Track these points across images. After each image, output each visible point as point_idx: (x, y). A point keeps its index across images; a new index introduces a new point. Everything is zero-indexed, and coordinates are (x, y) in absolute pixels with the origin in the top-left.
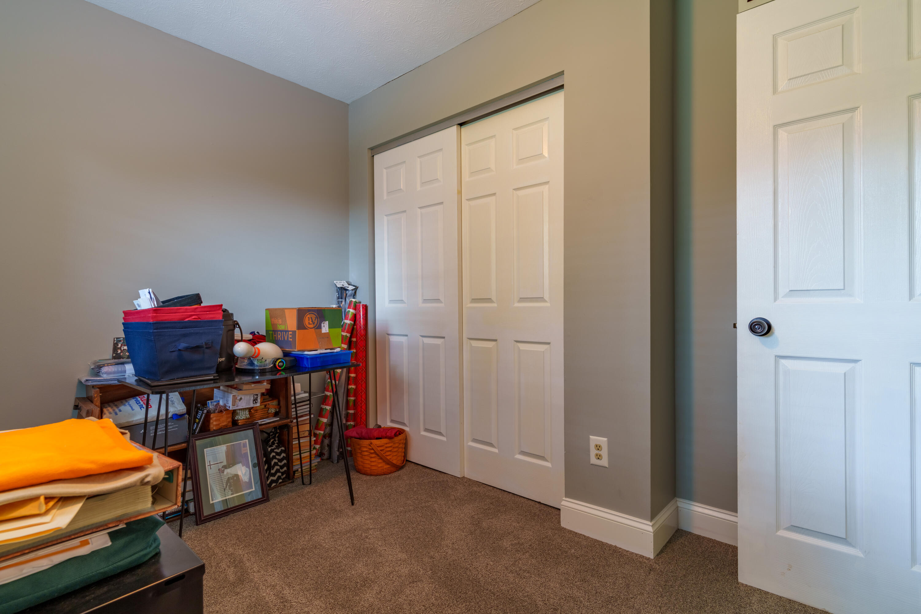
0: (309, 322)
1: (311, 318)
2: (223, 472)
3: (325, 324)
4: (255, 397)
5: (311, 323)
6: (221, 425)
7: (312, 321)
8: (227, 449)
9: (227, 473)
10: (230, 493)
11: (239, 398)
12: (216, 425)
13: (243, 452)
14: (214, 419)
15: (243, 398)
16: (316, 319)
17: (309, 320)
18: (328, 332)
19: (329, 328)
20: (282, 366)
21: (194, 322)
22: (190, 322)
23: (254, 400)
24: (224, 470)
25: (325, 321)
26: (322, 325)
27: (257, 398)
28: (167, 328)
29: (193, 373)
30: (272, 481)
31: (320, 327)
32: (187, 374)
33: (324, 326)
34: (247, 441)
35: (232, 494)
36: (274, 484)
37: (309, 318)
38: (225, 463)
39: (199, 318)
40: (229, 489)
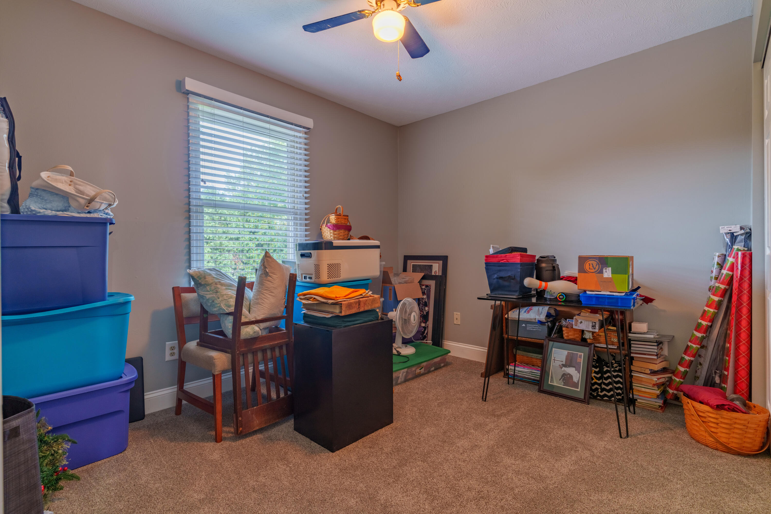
0: (590, 268)
1: (592, 264)
2: (561, 368)
3: (607, 270)
4: (594, 324)
5: (591, 268)
6: (569, 337)
7: (593, 267)
8: (568, 354)
9: (564, 370)
10: (563, 384)
11: (579, 321)
12: (566, 336)
13: (578, 361)
14: (565, 331)
15: (583, 322)
16: (598, 265)
17: (590, 266)
18: (611, 276)
19: (612, 273)
20: (563, 298)
21: (504, 263)
22: (502, 263)
23: (593, 326)
24: (562, 367)
25: (607, 267)
26: (604, 270)
27: (595, 325)
28: (492, 266)
29: (506, 293)
30: (605, 395)
31: (601, 272)
32: (503, 293)
33: (606, 272)
34: (583, 354)
35: (563, 385)
36: (606, 398)
37: (590, 264)
38: (564, 363)
39: (508, 261)
40: (563, 381)
